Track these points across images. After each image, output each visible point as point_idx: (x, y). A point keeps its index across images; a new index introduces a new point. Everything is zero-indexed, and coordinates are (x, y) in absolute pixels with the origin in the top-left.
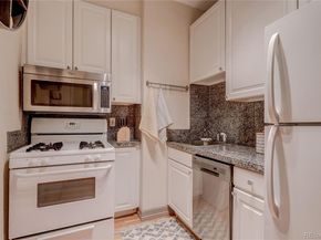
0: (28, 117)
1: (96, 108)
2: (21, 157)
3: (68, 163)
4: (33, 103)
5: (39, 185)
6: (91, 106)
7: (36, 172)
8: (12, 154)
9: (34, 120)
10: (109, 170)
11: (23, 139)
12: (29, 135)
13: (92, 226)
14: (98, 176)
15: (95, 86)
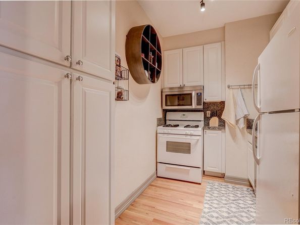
0: (165, 112)
1: (194, 106)
2: (161, 129)
3: (179, 134)
4: (166, 105)
5: (167, 142)
6: (191, 105)
7: (166, 136)
8: (159, 127)
9: (168, 113)
10: (198, 140)
11: (163, 122)
12: (165, 120)
13: (189, 168)
14: (193, 143)
15: (194, 94)
